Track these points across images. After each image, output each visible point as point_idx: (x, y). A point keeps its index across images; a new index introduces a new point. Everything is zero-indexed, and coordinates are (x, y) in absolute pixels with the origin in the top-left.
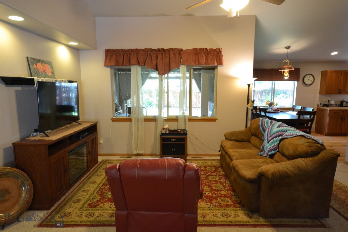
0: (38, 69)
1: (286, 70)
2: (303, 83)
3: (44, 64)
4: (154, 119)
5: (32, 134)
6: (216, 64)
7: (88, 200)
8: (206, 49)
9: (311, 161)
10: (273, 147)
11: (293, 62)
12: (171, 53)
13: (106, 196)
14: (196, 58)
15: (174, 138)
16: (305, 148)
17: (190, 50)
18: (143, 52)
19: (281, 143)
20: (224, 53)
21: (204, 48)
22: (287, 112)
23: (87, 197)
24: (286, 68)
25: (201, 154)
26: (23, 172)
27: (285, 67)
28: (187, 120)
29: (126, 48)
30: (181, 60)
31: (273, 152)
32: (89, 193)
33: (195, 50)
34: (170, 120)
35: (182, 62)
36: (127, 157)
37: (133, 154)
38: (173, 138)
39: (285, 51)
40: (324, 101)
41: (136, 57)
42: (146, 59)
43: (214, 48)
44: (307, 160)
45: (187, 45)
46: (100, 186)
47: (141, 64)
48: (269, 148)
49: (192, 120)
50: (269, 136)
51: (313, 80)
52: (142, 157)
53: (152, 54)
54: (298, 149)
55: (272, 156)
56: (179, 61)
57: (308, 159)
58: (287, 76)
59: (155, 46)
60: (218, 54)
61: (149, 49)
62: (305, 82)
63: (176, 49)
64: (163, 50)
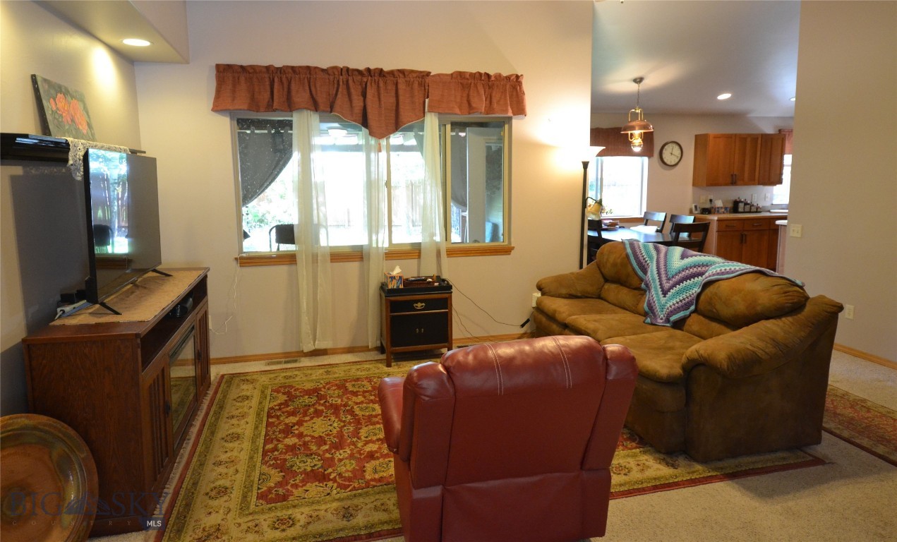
0: (60, 113)
1: (637, 132)
2: (660, 162)
3: (69, 98)
4: (357, 255)
5: (59, 309)
6: (510, 114)
7: (252, 486)
8: (488, 75)
9: (792, 323)
10: (680, 303)
11: (650, 114)
12: (401, 81)
13: (294, 468)
14: (462, 96)
15: (421, 301)
16: (775, 297)
17: (447, 75)
18: (327, 76)
19: (708, 291)
20: (527, 86)
21: (483, 72)
22: (631, 228)
23: (240, 477)
24: (637, 128)
25: (477, 338)
26: (66, 426)
27: (634, 123)
28: (444, 254)
29: (278, 64)
30: (427, 100)
31: (681, 314)
32: (242, 467)
33: (460, 75)
34: (394, 254)
35: (429, 106)
36: (286, 362)
37: (305, 351)
38: (417, 301)
39: (634, 87)
40: (701, 201)
41: (307, 88)
42: (336, 94)
43: (505, 74)
44: (784, 323)
45: (440, 63)
46: (262, 445)
47: (321, 107)
48: (671, 307)
49: (454, 252)
50: (664, 278)
51: (680, 156)
52: (326, 357)
53: (350, 82)
54: (760, 302)
55: (679, 325)
56: (422, 102)
57: (783, 319)
58: (640, 146)
59: (359, 62)
60: (514, 88)
61: (342, 69)
62: (665, 160)
63: (412, 71)
64: (381, 72)
